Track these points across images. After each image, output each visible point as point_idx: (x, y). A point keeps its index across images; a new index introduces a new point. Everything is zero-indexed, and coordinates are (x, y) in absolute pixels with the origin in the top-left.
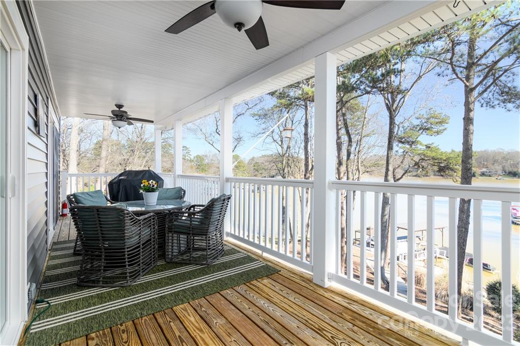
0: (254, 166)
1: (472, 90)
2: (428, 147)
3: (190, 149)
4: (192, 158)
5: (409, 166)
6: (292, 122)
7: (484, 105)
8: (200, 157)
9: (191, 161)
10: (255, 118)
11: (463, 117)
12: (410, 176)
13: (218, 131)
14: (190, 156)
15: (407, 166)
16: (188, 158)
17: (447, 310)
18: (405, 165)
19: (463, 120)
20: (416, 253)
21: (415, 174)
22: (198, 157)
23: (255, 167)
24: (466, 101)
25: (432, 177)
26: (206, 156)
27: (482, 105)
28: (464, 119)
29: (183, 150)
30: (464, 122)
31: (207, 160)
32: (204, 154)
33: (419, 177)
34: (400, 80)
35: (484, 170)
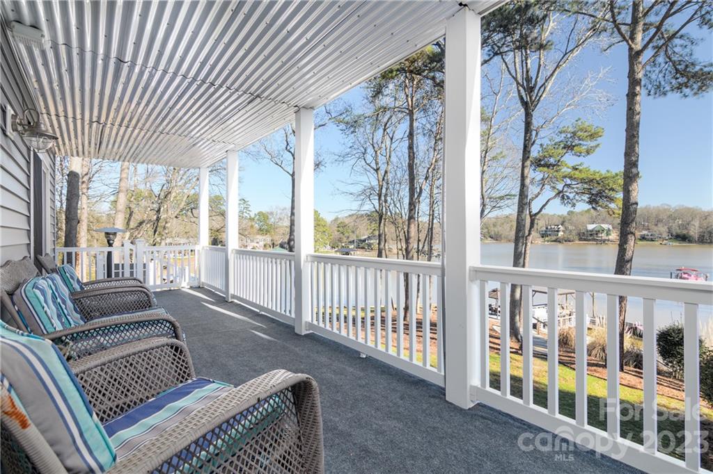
0: (338, 227)
1: (639, 53)
2: (575, 169)
3: (249, 203)
4: (253, 216)
5: (547, 228)
6: (392, 139)
7: (652, 92)
8: (263, 214)
9: (252, 219)
10: (340, 127)
11: (627, 93)
12: (548, 241)
13: (288, 148)
14: (250, 213)
15: (545, 229)
16: (247, 215)
17: (604, 364)
18: (541, 227)
19: (626, 98)
20: (559, 319)
21: (554, 238)
22: (260, 214)
23: (340, 229)
24: (630, 71)
25: (577, 242)
26: (272, 213)
27: (650, 92)
28: (627, 95)
29: (240, 204)
30: (628, 99)
31: (273, 219)
32: (269, 211)
33: (560, 242)
34: (540, 62)
35: (645, 232)
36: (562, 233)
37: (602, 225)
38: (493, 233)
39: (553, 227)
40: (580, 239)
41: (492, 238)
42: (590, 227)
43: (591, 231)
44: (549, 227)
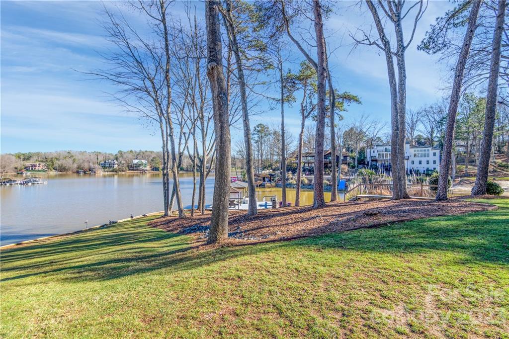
15: (103, 162)
33: (116, 172)
36: (117, 166)
37: (142, 161)
38: (57, 165)
39: (110, 161)
40: (129, 170)
41: (56, 170)
42: (135, 161)
43: (136, 164)
44: (107, 161)
